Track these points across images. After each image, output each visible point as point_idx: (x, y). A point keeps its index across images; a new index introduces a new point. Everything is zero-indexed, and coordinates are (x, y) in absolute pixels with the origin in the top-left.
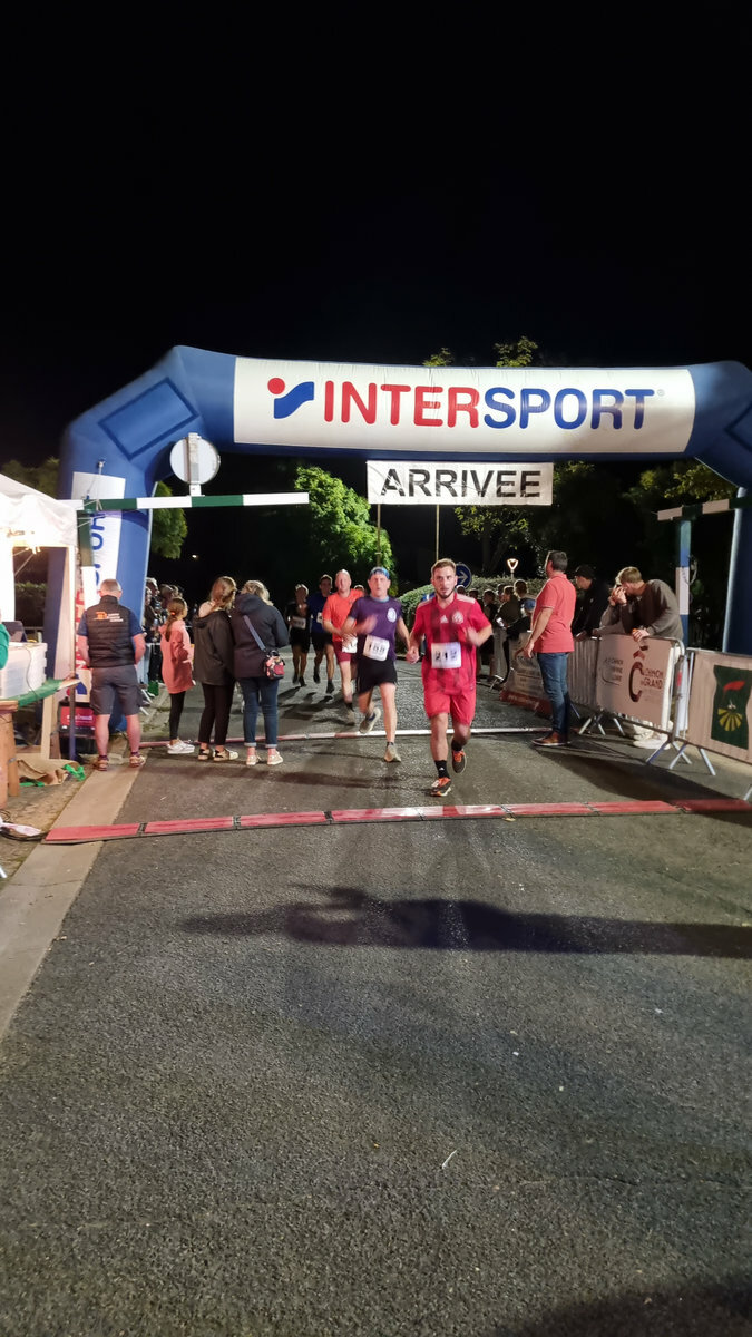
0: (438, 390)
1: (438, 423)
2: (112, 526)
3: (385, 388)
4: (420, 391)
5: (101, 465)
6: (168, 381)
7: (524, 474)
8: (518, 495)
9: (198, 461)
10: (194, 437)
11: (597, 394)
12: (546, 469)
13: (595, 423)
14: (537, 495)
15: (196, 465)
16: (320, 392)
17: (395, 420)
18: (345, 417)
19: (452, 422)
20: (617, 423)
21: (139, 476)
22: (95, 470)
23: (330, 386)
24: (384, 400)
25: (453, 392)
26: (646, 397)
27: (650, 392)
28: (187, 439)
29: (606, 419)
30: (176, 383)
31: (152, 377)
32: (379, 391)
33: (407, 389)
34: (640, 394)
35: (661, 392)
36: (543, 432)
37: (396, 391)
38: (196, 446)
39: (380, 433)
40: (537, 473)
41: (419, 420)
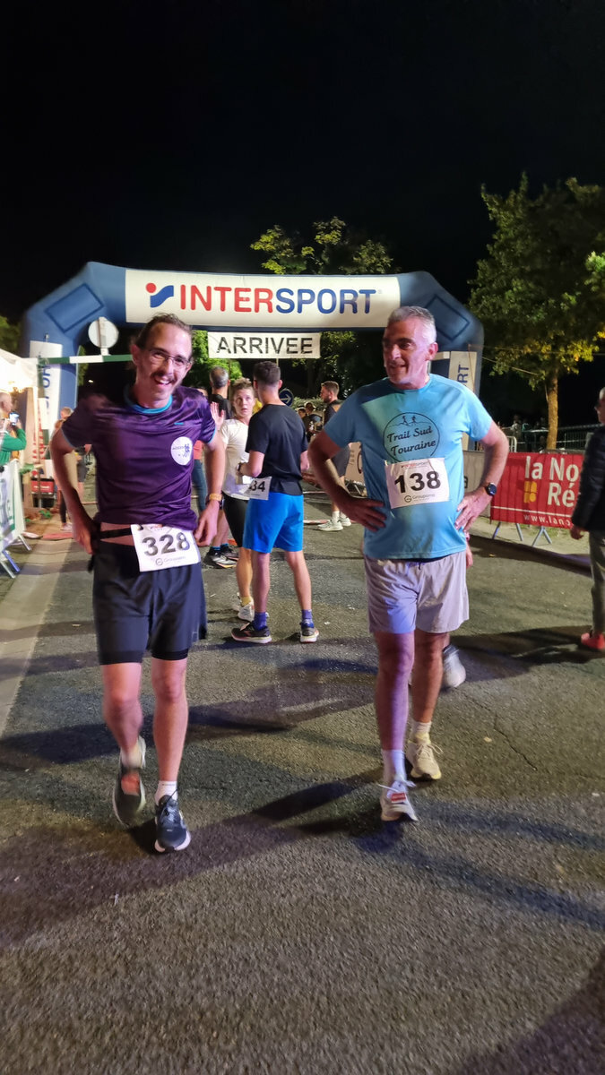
0: (248, 290)
1: (249, 310)
2: (55, 373)
3: (217, 289)
4: (238, 290)
5: (47, 336)
6: (85, 285)
7: (303, 340)
8: (299, 352)
9: (105, 334)
10: (103, 320)
11: (343, 292)
12: (316, 337)
13: (342, 310)
14: (311, 352)
15: (104, 337)
16: (177, 291)
17: (223, 308)
18: (193, 307)
19: (257, 310)
20: (355, 311)
21: (70, 343)
22: (44, 339)
23: (183, 288)
24: (216, 296)
25: (258, 291)
26: (371, 295)
27: (374, 292)
28: (98, 321)
29: (348, 307)
30: (91, 287)
31: (75, 282)
32: (213, 291)
33: (229, 289)
34: (368, 293)
35: (380, 291)
36: (311, 315)
37: (223, 290)
38: (104, 325)
39: (215, 316)
40: (310, 339)
41: (237, 308)
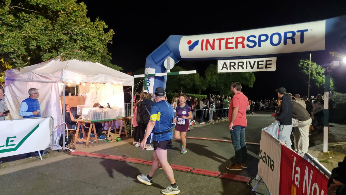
1: (233, 48)
2: (152, 81)
3: (217, 40)
4: (227, 39)
5: (150, 66)
6: (166, 45)
7: (266, 61)
8: (264, 68)
9: (170, 63)
10: (170, 58)
11: (286, 33)
12: (274, 59)
13: (285, 43)
14: (271, 67)
16: (200, 43)
17: (220, 48)
18: (207, 49)
19: (237, 47)
20: (294, 42)
21: (159, 68)
23: (203, 41)
24: (217, 43)
25: (237, 38)
26: (305, 33)
27: (307, 30)
29: (289, 41)
32: (216, 40)
33: (223, 39)
34: (302, 32)
35: (311, 30)
36: (266, 47)
37: (220, 40)
39: (217, 52)
40: (271, 61)
41: (227, 48)
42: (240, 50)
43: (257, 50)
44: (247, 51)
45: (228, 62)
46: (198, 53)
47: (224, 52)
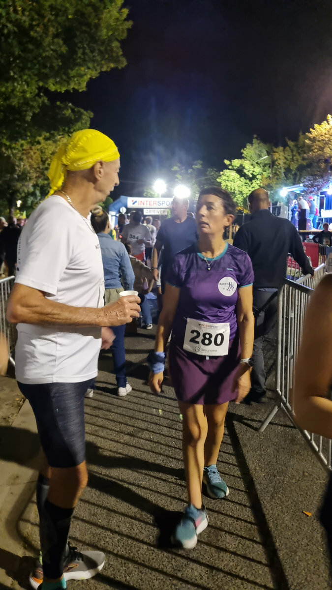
4: (150, 201)
6: (120, 200)
14: (165, 213)
18: (141, 204)
25: (154, 201)
28: (122, 207)
36: (165, 206)
39: (145, 206)
40: (165, 210)
41: (150, 204)
42: (155, 206)
43: (161, 206)
44: (158, 206)
45: (148, 210)
46: (136, 206)
47: (148, 206)
